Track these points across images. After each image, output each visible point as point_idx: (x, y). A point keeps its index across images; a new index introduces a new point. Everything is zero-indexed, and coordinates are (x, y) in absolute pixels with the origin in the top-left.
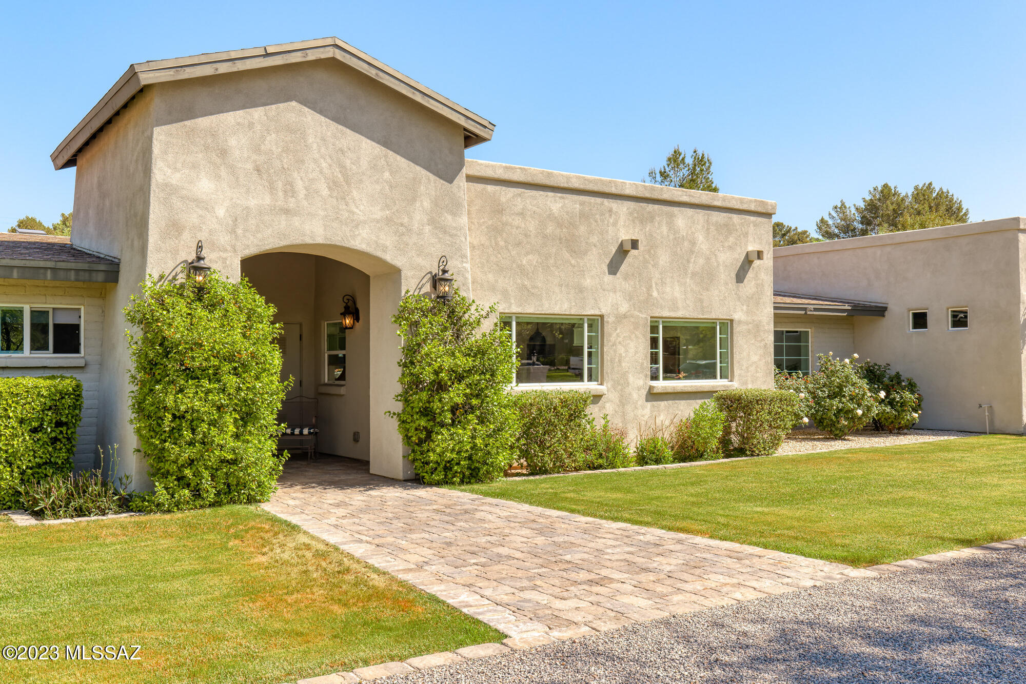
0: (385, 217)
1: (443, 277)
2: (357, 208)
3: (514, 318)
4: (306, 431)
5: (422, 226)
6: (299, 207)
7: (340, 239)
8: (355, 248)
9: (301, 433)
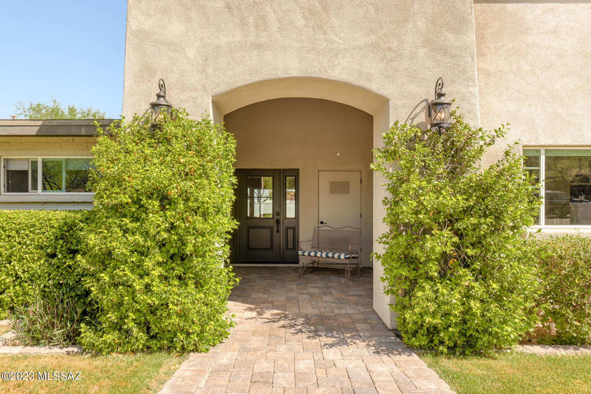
0: (369, 42)
1: (438, 101)
2: (337, 35)
3: (543, 151)
4: (342, 256)
5: (416, 48)
6: (271, 41)
7: (316, 70)
8: (335, 79)
9: (339, 257)
